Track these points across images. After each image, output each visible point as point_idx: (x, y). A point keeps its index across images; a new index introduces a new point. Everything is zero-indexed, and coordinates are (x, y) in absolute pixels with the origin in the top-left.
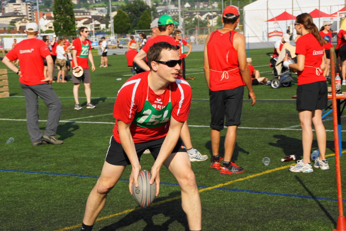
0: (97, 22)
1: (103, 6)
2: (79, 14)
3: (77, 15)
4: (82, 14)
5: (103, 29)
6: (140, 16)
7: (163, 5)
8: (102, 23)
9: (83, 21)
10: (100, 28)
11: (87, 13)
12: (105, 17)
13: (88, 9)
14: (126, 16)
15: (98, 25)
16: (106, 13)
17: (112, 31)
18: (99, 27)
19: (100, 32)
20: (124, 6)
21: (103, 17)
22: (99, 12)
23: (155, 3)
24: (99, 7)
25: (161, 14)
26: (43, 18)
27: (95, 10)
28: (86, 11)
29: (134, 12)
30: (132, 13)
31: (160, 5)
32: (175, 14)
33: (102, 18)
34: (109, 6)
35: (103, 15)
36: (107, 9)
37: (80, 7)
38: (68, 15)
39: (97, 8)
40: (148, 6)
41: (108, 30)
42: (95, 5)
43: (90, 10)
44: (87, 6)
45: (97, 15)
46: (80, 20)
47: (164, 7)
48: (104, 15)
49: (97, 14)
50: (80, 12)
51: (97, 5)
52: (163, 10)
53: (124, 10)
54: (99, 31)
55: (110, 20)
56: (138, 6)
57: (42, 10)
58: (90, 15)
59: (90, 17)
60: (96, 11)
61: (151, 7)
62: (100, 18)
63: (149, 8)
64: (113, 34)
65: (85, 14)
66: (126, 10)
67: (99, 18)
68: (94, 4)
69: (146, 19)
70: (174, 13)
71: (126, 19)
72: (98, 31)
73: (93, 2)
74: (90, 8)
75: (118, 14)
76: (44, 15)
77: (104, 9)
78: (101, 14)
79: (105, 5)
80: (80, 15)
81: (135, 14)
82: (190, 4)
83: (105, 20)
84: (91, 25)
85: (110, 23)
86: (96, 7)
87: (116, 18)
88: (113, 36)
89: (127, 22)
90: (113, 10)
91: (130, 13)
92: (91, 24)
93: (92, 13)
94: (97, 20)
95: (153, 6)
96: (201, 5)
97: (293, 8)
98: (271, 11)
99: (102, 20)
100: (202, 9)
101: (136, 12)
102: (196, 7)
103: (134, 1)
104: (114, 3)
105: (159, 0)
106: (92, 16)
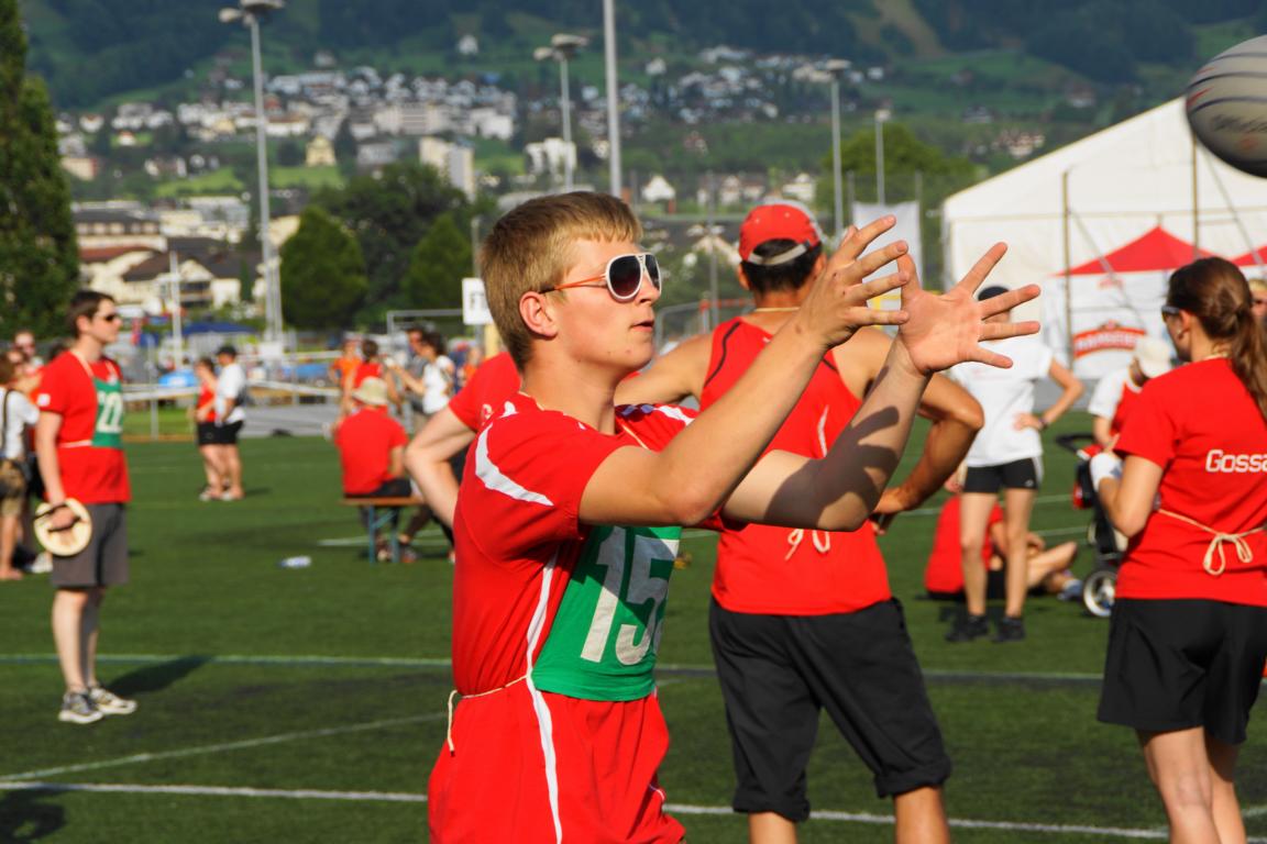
0: (194, 272)
1: (225, 192)
2: (100, 228)
3: (91, 234)
4: (117, 228)
5: (228, 305)
6: (415, 242)
7: (533, 187)
8: (221, 275)
9: (122, 264)
10: (212, 302)
11: (141, 222)
12: (238, 246)
13: (151, 205)
14: (344, 242)
15: (201, 286)
16: (243, 225)
17: (274, 313)
18: (205, 295)
19: (210, 319)
20: (335, 190)
21: (224, 243)
22: (206, 220)
23: (494, 173)
24: (208, 192)
27: (188, 207)
28: (139, 214)
29: (383, 220)
30: (378, 227)
33: (223, 251)
34: (255, 189)
35: (226, 235)
36: (244, 203)
37: (106, 195)
38: (44, 235)
39: (195, 201)
40: (460, 194)
41: (251, 311)
42: (185, 185)
43: (157, 211)
44: (144, 192)
45: (194, 235)
46: (105, 257)
48: (234, 237)
49: (196, 229)
50: (107, 218)
51: (196, 183)
53: (335, 211)
54: (203, 313)
55: (260, 259)
56: (408, 193)
58: (158, 233)
59: (160, 244)
60: (188, 213)
61: (471, 197)
62: (213, 250)
63: (463, 202)
64: (274, 330)
65: (135, 228)
66: (345, 211)
67: (204, 250)
68: (181, 179)
69: (449, 254)
71: (344, 257)
72: (199, 316)
73: (176, 172)
74: (158, 202)
75: (302, 229)
77: (230, 206)
78: (216, 229)
79: (238, 185)
80: (109, 234)
81: (392, 229)
82: (670, 181)
83: (238, 260)
84: (163, 287)
85: (259, 276)
86: (189, 193)
87: (290, 250)
88: (274, 339)
89: (347, 270)
90: (279, 211)
91: (363, 225)
92: (163, 279)
93: (168, 223)
94: (198, 261)
95: (484, 190)
96: (731, 189)
97: (1196, 212)
98: (1086, 222)
99: (219, 258)
100: (732, 209)
101: (398, 220)
102: (703, 196)
103: (387, 168)
104: (284, 177)
105: (515, 163)
106: (170, 241)
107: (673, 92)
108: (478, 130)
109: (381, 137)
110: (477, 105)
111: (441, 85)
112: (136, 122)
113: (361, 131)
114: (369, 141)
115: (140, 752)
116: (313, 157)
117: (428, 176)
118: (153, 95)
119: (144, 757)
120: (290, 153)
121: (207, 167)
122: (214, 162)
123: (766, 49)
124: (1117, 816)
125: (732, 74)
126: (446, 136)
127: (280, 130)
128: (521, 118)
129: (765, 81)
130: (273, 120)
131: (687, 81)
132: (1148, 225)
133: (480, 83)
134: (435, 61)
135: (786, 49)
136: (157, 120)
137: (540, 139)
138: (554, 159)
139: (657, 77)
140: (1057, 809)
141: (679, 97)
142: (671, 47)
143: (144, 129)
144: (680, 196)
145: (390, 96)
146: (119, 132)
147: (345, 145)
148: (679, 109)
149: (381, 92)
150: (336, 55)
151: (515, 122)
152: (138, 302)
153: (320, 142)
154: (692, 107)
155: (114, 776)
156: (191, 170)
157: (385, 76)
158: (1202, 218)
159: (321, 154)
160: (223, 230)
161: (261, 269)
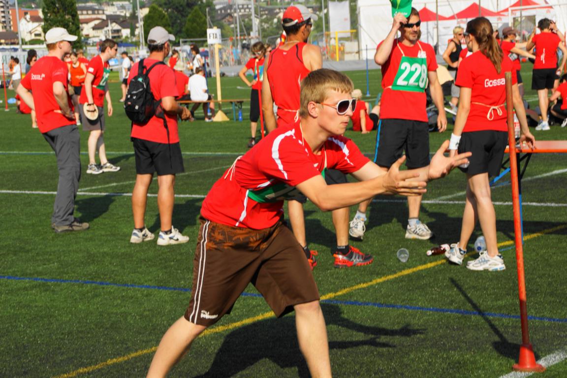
0: (116, 27)
2: (85, 12)
3: (82, 14)
4: (90, 12)
5: (127, 37)
6: (187, 16)
8: (124, 27)
9: (92, 24)
10: (122, 36)
11: (98, 10)
12: (129, 18)
13: (101, 4)
14: (164, 15)
15: (118, 31)
16: (131, 11)
17: (142, 40)
18: (120, 34)
19: (122, 42)
21: (125, 16)
22: (118, 9)
25: (221, 12)
26: (26, 19)
27: (112, 5)
28: (97, 7)
29: (177, 9)
30: (174, 11)
32: (245, 11)
33: (124, 19)
35: (125, 14)
36: (131, 3)
37: (86, 1)
38: (68, 15)
39: (114, 3)
41: (134, 39)
43: (103, 6)
45: (115, 14)
46: (87, 22)
47: (226, 1)
48: (128, 15)
49: (116, 12)
50: (87, 9)
52: (225, 5)
53: (160, 6)
54: (119, 40)
55: (137, 22)
57: (23, 6)
58: (103, 13)
59: (104, 17)
60: (113, 7)
61: (204, 1)
62: (121, 19)
64: (143, 45)
65: (96, 12)
66: (164, 6)
67: (118, 19)
69: (198, 20)
70: (243, 11)
71: (164, 21)
74: (103, 3)
75: (150, 12)
76: (26, 13)
77: (127, 5)
78: (122, 12)
80: (87, 14)
81: (179, 11)
83: (130, 22)
84: (106, 32)
85: (137, 28)
87: (147, 19)
88: (142, 49)
90: (142, 7)
91: (170, 10)
92: (106, 29)
93: (107, 10)
94: (116, 23)
99: (123, 22)
101: (181, 8)
106: (107, 16)
160: (124, 12)
161: (137, 25)
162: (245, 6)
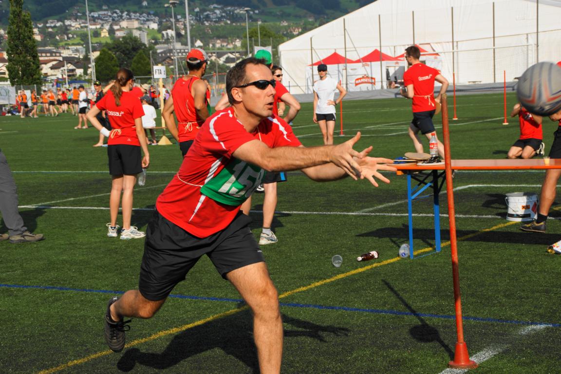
0: (71, 67)
1: (78, 44)
2: (44, 55)
3: (42, 56)
4: (48, 55)
5: (80, 76)
6: (132, 58)
7: (164, 43)
8: (79, 68)
9: (50, 65)
10: (76, 75)
11: (55, 53)
12: (83, 59)
13: (58, 48)
14: (113, 58)
15: (73, 70)
16: (84, 53)
17: (94, 78)
18: (74, 73)
19: (76, 79)
20: (109, 44)
21: (79, 58)
22: (73, 52)
23: (153, 40)
24: (73, 44)
25: (162, 55)
27: (68, 49)
28: (55, 50)
29: (123, 52)
30: (122, 54)
31: (161, 43)
32: (182, 55)
33: (79, 61)
34: (87, 43)
35: (79, 56)
36: (85, 47)
37: (45, 45)
39: (70, 47)
40: (144, 45)
41: (87, 77)
42: (67, 42)
43: (60, 50)
44: (56, 44)
45: (70, 56)
46: (46, 62)
47: (166, 46)
48: (81, 57)
49: (71, 55)
50: (46, 52)
51: (70, 42)
52: (165, 50)
53: (110, 49)
54: (74, 78)
55: (90, 63)
56: (130, 45)
58: (60, 56)
59: (61, 59)
60: (68, 51)
61: (147, 46)
62: (76, 61)
63: (145, 47)
65: (54, 54)
66: (113, 50)
67: (73, 61)
68: (66, 41)
69: (142, 61)
70: (180, 54)
71: (113, 62)
72: (72, 78)
73: (64, 39)
74: (60, 47)
75: (101, 54)
77: (80, 48)
78: (76, 55)
79: (82, 43)
80: (46, 56)
81: (125, 54)
82: (202, 41)
83: (83, 63)
84: (62, 70)
85: (89, 68)
86: (68, 45)
87: (97, 60)
89: (114, 66)
90: (94, 50)
91: (117, 53)
92: (62, 68)
93: (63, 53)
94: (72, 63)
95: (150, 43)
96: (218, 43)
97: (345, 48)
98: (316, 51)
99: (77, 63)
100: (219, 49)
101: (127, 52)
102: (211, 45)
103: (123, 38)
104: (95, 40)
105: (159, 36)
106: (64, 58)
107: (202, 17)
108: (148, 27)
109: (121, 29)
110: (148, 20)
111: (138, 14)
112: (53, 25)
113: (116, 27)
114: (118, 30)
115: (71, 198)
116: (103, 35)
117: (135, 40)
118: (57, 17)
119: (72, 199)
120: (96, 34)
121: (73, 37)
122: (75, 36)
123: (227, 5)
124: (345, 209)
125: (218, 12)
126: (139, 29)
127: (94, 27)
128: (160, 24)
129: (227, 14)
130: (91, 25)
131: (206, 13)
132: (332, 52)
133: (149, 14)
134: (136, 8)
135: (232, 5)
136: (58, 24)
137: (166, 30)
138: (170, 35)
139: (197, 12)
140: (329, 208)
141: (203, 18)
142: (201, 4)
143: (55, 27)
144: (204, 45)
145: (123, 18)
146: (48, 27)
147: (111, 31)
148: (204, 21)
149: (121, 17)
150: (108, 6)
151: (158, 25)
152: (55, 75)
153: (104, 30)
154: (207, 21)
155: (64, 204)
156: (69, 38)
157: (122, 12)
158: (347, 50)
159: (105, 34)
160: (78, 55)
161: (90, 66)
162: (183, 51)
